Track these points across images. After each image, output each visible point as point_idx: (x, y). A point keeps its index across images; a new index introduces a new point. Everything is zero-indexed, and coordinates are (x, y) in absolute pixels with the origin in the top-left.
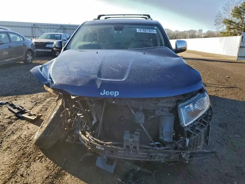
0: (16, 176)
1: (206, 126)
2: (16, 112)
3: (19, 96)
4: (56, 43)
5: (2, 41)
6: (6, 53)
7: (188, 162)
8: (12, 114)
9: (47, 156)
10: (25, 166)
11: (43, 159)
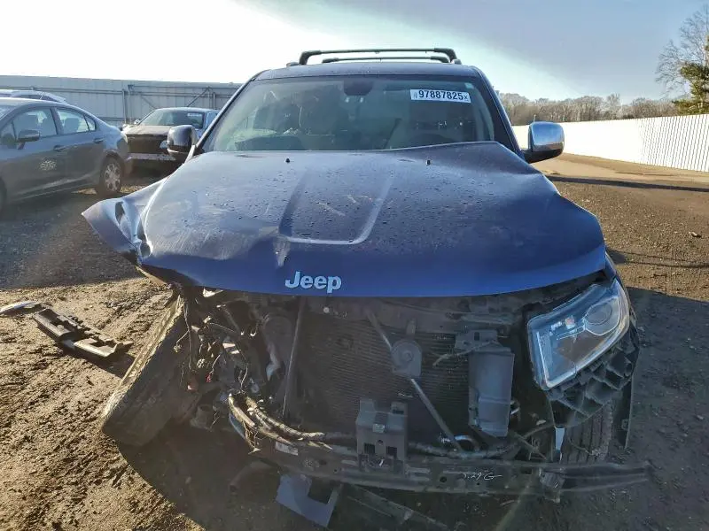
0: (39, 525)
1: (618, 387)
2: (60, 333)
3: (74, 288)
4: (175, 134)
5: (36, 132)
6: (49, 165)
7: (558, 500)
8: (49, 338)
9: (136, 469)
10: (70, 498)
11: (124, 477)
